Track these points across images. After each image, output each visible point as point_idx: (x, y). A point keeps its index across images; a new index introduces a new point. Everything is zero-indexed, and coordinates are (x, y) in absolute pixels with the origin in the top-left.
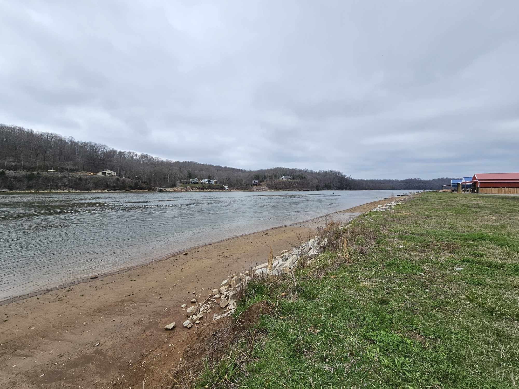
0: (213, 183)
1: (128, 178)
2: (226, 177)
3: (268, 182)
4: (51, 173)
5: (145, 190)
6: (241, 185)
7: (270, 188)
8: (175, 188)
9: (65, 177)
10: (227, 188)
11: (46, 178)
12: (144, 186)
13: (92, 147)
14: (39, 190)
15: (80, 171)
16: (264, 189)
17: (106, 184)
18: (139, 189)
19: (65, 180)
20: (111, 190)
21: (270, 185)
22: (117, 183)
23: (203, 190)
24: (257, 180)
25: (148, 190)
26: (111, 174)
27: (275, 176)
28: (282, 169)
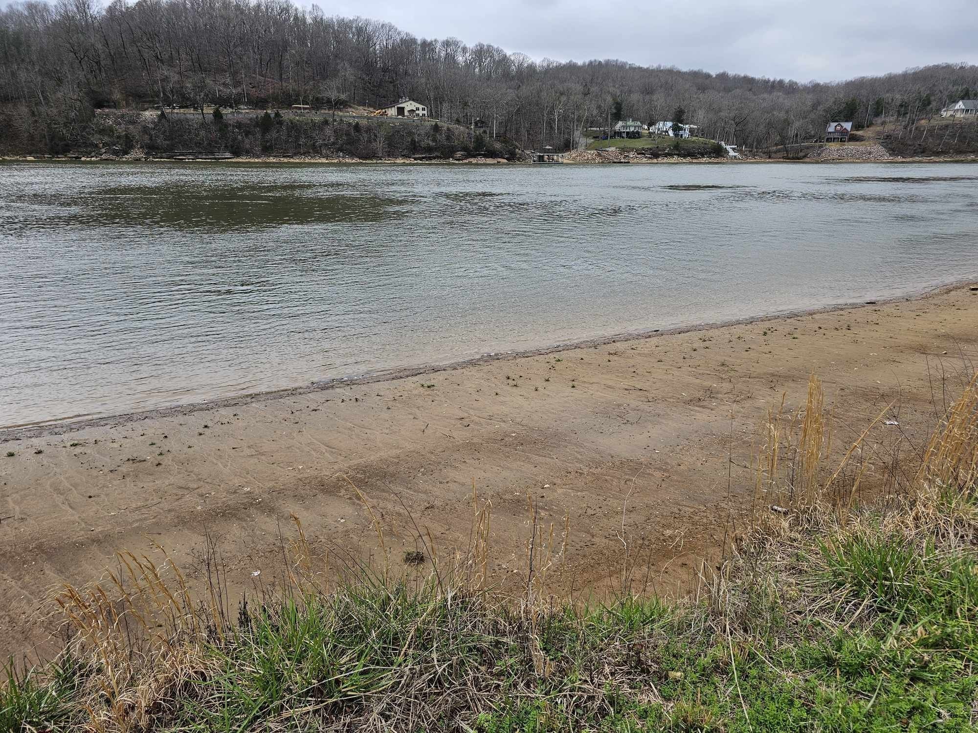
0: (686, 134)
1: (458, 121)
2: (732, 115)
3: (889, 128)
4: (299, 112)
5: (499, 160)
6: (782, 142)
7: (893, 152)
8: (574, 153)
9: (326, 122)
10: (732, 153)
11: (294, 127)
12: (498, 146)
13: (360, 31)
14: (284, 157)
15: (351, 107)
16: (870, 153)
17: (412, 140)
18: (485, 156)
19: (328, 131)
20: (423, 158)
21: (896, 138)
22: (434, 140)
23: (655, 161)
24: (847, 121)
25: (507, 159)
26: (417, 112)
27: (926, 103)
28: (954, 70)
